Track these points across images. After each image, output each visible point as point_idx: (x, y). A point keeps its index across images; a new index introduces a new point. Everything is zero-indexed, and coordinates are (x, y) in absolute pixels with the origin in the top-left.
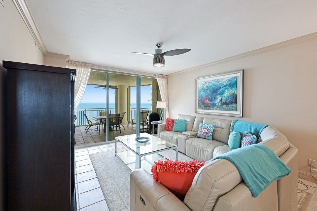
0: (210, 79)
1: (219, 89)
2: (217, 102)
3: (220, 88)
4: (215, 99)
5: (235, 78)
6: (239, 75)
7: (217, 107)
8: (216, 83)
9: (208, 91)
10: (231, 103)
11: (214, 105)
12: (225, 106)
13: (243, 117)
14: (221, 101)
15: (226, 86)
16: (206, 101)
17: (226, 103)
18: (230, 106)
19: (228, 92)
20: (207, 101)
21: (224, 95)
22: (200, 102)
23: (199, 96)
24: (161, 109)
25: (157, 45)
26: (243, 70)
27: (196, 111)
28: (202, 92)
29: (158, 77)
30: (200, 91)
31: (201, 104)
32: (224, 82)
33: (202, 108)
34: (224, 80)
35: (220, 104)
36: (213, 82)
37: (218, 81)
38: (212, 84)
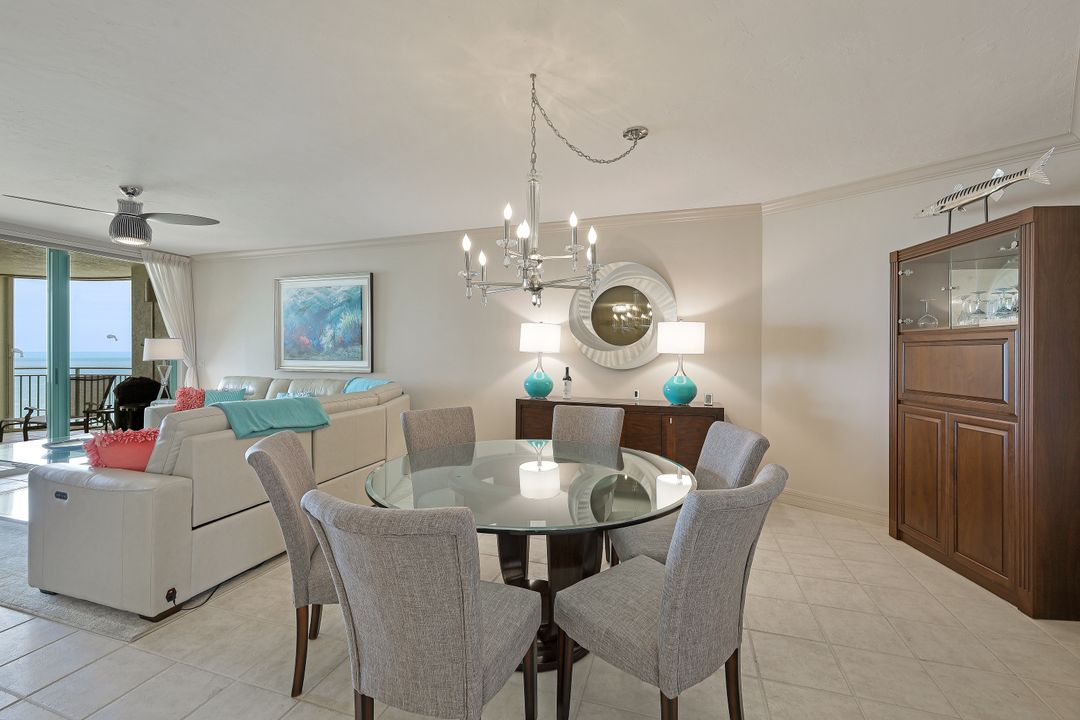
0: (310, 284)
1: (328, 311)
2: (325, 340)
3: (332, 308)
4: (322, 333)
5: (357, 287)
6: (365, 282)
7: (326, 354)
8: (323, 296)
9: (306, 314)
10: (352, 343)
11: (319, 348)
12: (341, 349)
13: (372, 371)
14: (333, 337)
15: (341, 304)
16: (302, 338)
17: (343, 344)
18: (350, 349)
19: (348, 319)
20: (304, 339)
21: (338, 326)
22: (287, 342)
23: (286, 326)
24: (161, 362)
25: (124, 189)
26: (372, 274)
27: (278, 366)
28: (292, 315)
29: (152, 260)
30: (288, 313)
31: (291, 345)
32: (339, 295)
33: (292, 357)
34: (338, 291)
35: (330, 346)
36: (317, 293)
37: (326, 290)
38: (315, 297)
